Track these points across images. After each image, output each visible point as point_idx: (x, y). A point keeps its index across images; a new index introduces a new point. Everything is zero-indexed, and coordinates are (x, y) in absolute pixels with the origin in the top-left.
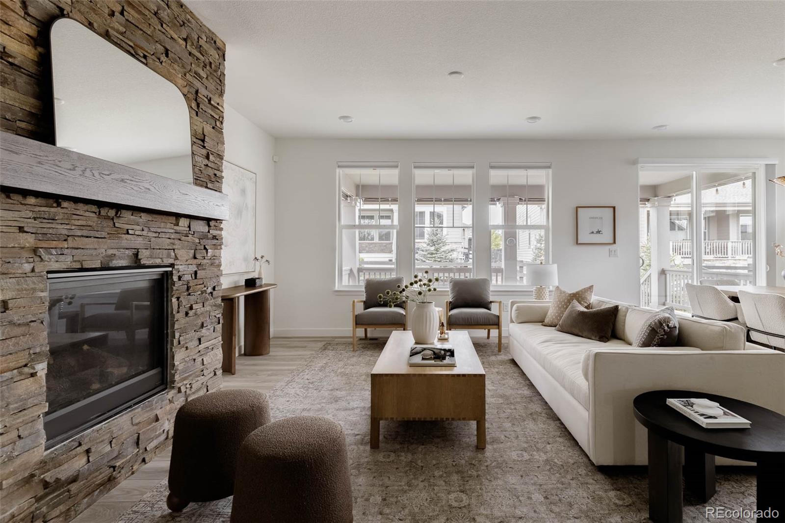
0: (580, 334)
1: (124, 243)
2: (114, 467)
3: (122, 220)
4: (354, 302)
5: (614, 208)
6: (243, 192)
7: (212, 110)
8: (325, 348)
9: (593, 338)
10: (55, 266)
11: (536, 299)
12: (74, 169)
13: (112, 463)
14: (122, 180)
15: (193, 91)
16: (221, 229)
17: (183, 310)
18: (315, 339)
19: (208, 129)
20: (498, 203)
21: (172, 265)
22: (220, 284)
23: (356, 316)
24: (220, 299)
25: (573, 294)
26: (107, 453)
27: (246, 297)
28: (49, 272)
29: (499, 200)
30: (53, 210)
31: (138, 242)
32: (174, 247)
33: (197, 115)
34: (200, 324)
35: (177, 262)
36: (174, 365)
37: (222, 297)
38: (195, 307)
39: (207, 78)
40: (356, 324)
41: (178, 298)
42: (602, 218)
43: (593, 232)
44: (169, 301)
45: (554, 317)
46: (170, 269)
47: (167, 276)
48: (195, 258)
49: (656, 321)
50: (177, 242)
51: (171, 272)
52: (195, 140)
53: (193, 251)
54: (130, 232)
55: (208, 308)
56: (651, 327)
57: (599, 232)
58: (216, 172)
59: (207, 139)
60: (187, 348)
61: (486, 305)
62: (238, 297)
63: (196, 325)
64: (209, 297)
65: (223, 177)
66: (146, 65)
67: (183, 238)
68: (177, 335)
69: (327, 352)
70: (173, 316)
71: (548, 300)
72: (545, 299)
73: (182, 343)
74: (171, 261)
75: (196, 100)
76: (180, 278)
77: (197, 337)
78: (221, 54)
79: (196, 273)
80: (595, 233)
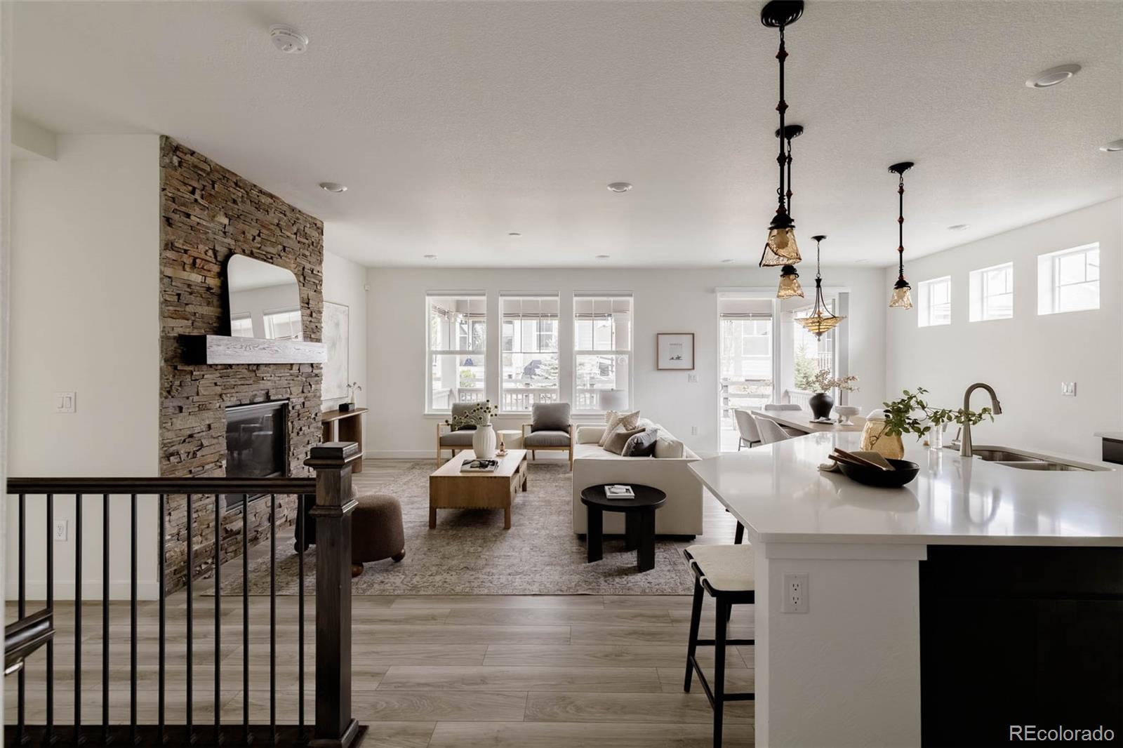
1: (261, 386)
2: (257, 531)
3: (260, 371)
4: (438, 425)
5: (693, 334)
6: (337, 325)
7: (314, 278)
8: (413, 468)
10: (229, 404)
12: (242, 348)
13: (256, 529)
14: (264, 349)
15: (301, 268)
16: (321, 368)
17: (295, 431)
18: (405, 461)
19: (312, 293)
20: (609, 318)
21: (288, 399)
22: (320, 411)
23: (441, 438)
24: (321, 423)
25: (622, 418)
26: (254, 522)
27: (340, 421)
28: (227, 407)
29: (610, 315)
30: (228, 371)
31: (268, 385)
32: (290, 386)
33: (304, 286)
34: (307, 442)
35: (291, 396)
36: (290, 470)
37: (322, 420)
38: (303, 428)
39: (310, 255)
40: (440, 445)
41: (292, 422)
42: (681, 345)
43: (673, 358)
44: (286, 425)
46: (287, 402)
47: (285, 406)
48: (303, 392)
50: (292, 382)
51: (288, 404)
52: (302, 305)
53: (301, 388)
54: (265, 378)
55: (312, 430)
57: (678, 358)
58: (317, 324)
59: (311, 302)
60: (298, 459)
61: (565, 428)
62: (333, 421)
63: (304, 442)
64: (313, 421)
65: (322, 327)
66: (272, 263)
67: (295, 379)
68: (292, 449)
69: (414, 470)
70: (289, 435)
73: (295, 454)
74: (288, 396)
75: (303, 275)
76: (293, 408)
77: (305, 451)
78: (320, 231)
79: (304, 403)
80: (675, 358)
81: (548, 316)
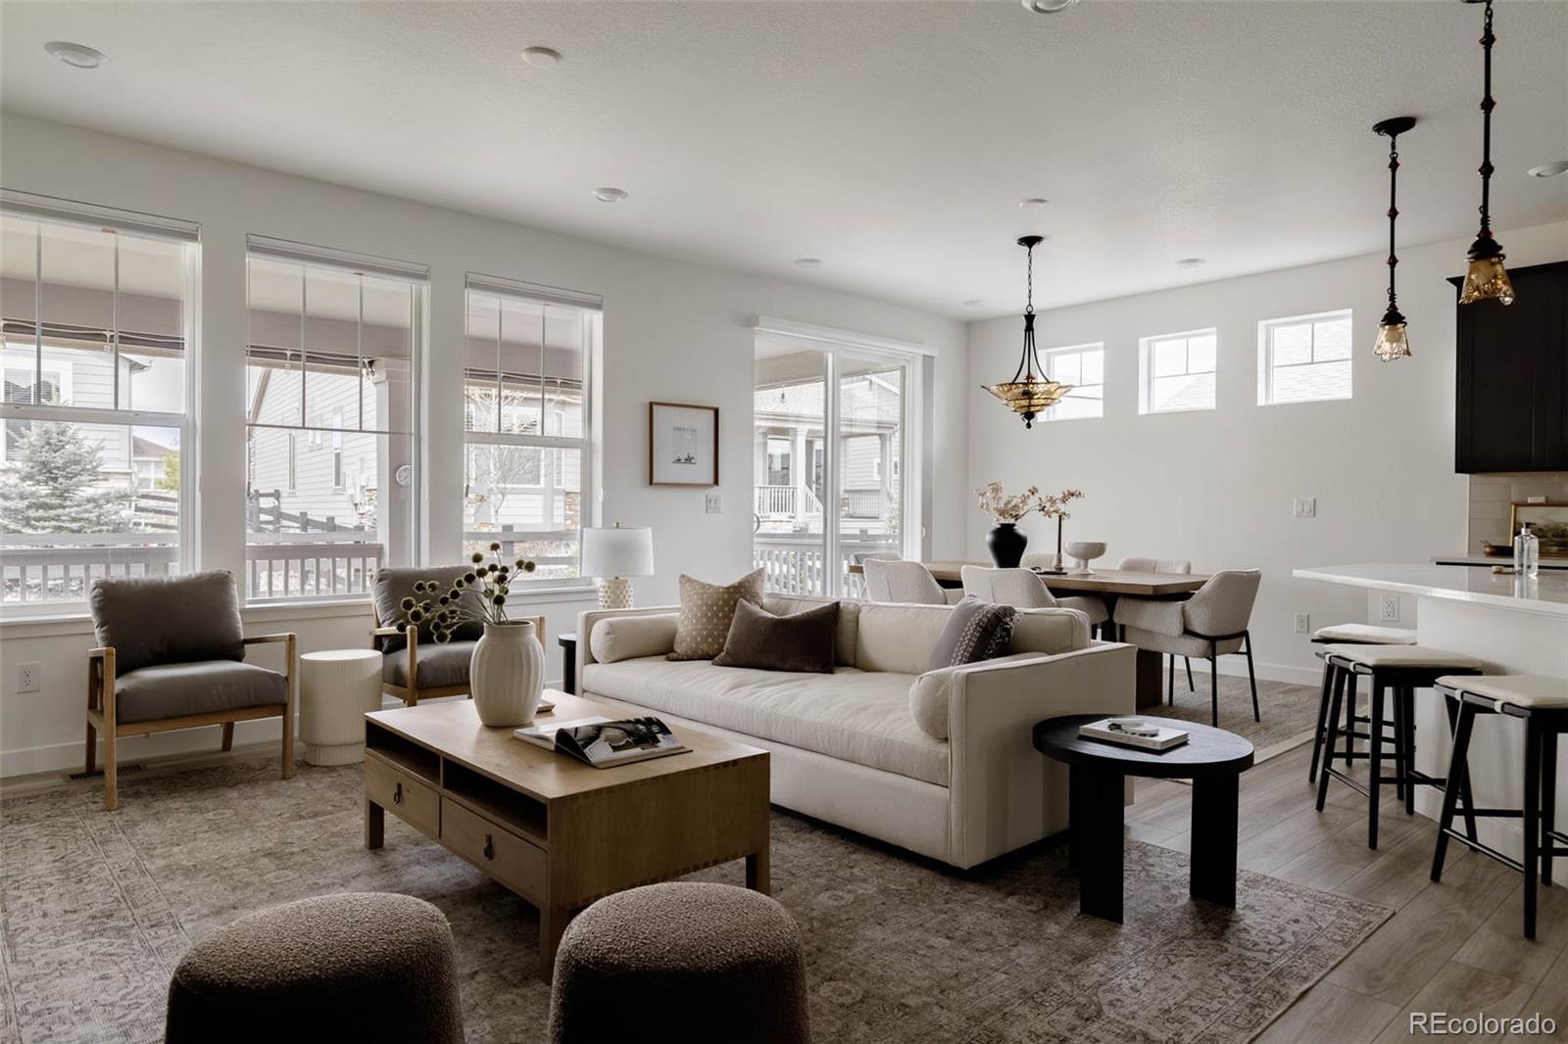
0: (780, 665)
5: (716, 411)
9: (808, 668)
11: (609, 607)
23: (117, 696)
25: (733, 587)
40: (118, 724)
42: (695, 430)
43: (679, 460)
45: (699, 639)
49: (989, 615)
56: (981, 627)
57: (689, 460)
71: (632, 608)
72: (630, 606)
80: (683, 461)
81: (283, 356)
